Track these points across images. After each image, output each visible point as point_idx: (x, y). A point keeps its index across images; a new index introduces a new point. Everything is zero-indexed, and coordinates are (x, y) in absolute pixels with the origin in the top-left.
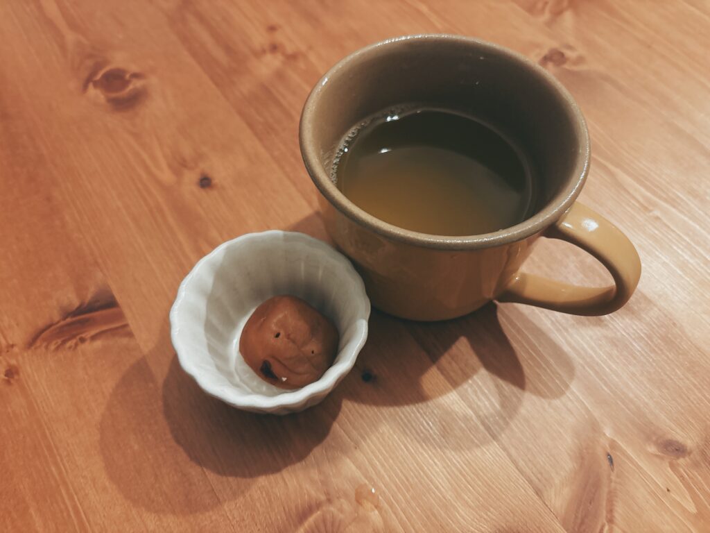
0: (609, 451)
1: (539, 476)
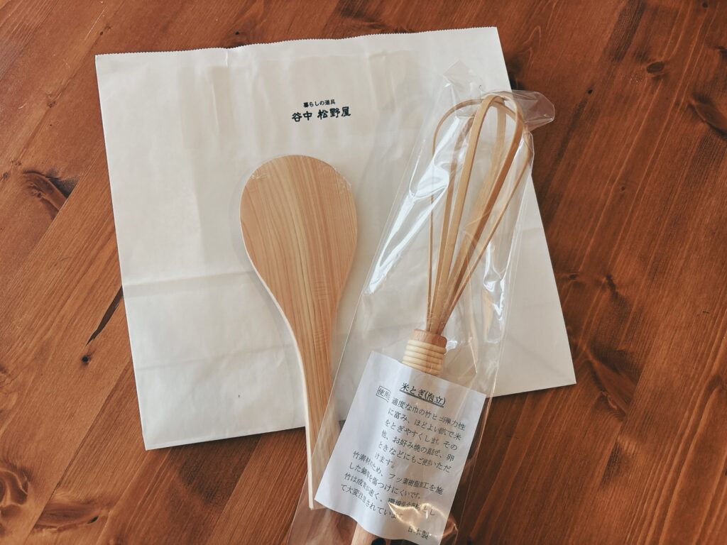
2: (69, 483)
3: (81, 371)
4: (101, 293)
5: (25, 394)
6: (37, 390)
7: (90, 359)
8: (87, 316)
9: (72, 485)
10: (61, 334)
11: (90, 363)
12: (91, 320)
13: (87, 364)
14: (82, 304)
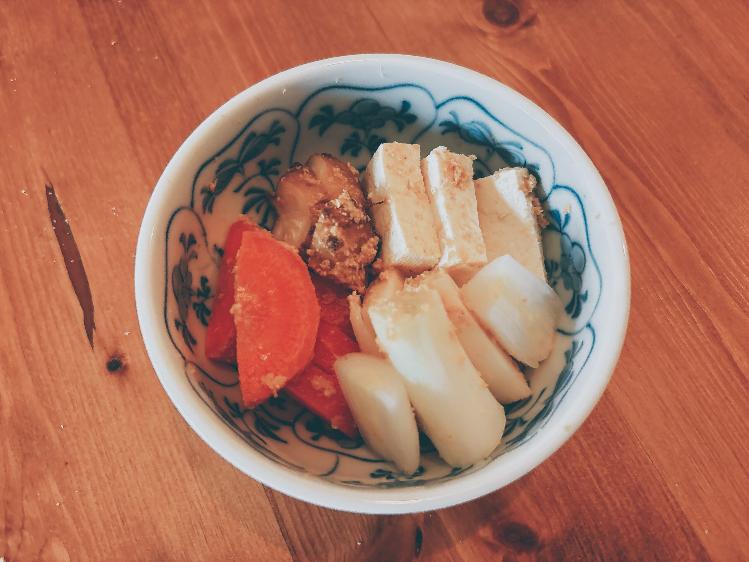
0: (421, 527)
1: (308, 546)
2: (313, 544)
3: (128, 385)
4: (30, 268)
5: (70, 522)
6: (83, 494)
7: (122, 356)
8: (44, 314)
9: (322, 543)
10: (27, 381)
11: (129, 360)
12: (57, 313)
13: (126, 368)
14: (15, 309)
